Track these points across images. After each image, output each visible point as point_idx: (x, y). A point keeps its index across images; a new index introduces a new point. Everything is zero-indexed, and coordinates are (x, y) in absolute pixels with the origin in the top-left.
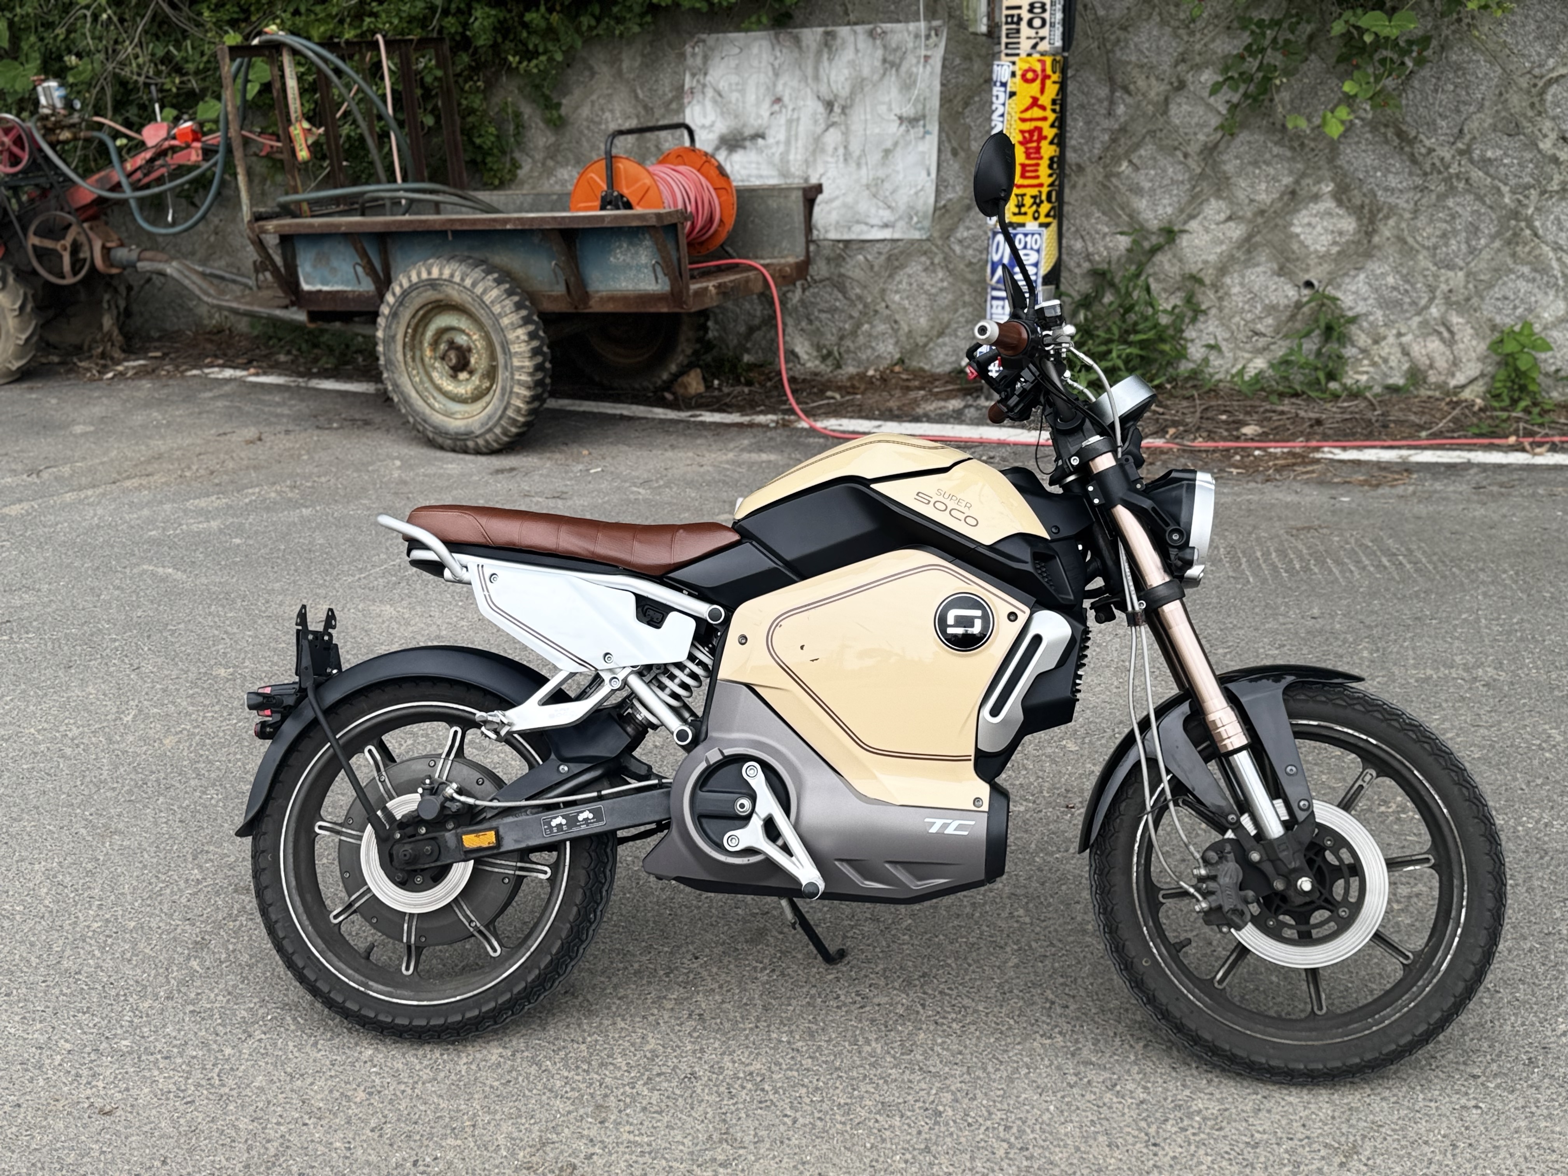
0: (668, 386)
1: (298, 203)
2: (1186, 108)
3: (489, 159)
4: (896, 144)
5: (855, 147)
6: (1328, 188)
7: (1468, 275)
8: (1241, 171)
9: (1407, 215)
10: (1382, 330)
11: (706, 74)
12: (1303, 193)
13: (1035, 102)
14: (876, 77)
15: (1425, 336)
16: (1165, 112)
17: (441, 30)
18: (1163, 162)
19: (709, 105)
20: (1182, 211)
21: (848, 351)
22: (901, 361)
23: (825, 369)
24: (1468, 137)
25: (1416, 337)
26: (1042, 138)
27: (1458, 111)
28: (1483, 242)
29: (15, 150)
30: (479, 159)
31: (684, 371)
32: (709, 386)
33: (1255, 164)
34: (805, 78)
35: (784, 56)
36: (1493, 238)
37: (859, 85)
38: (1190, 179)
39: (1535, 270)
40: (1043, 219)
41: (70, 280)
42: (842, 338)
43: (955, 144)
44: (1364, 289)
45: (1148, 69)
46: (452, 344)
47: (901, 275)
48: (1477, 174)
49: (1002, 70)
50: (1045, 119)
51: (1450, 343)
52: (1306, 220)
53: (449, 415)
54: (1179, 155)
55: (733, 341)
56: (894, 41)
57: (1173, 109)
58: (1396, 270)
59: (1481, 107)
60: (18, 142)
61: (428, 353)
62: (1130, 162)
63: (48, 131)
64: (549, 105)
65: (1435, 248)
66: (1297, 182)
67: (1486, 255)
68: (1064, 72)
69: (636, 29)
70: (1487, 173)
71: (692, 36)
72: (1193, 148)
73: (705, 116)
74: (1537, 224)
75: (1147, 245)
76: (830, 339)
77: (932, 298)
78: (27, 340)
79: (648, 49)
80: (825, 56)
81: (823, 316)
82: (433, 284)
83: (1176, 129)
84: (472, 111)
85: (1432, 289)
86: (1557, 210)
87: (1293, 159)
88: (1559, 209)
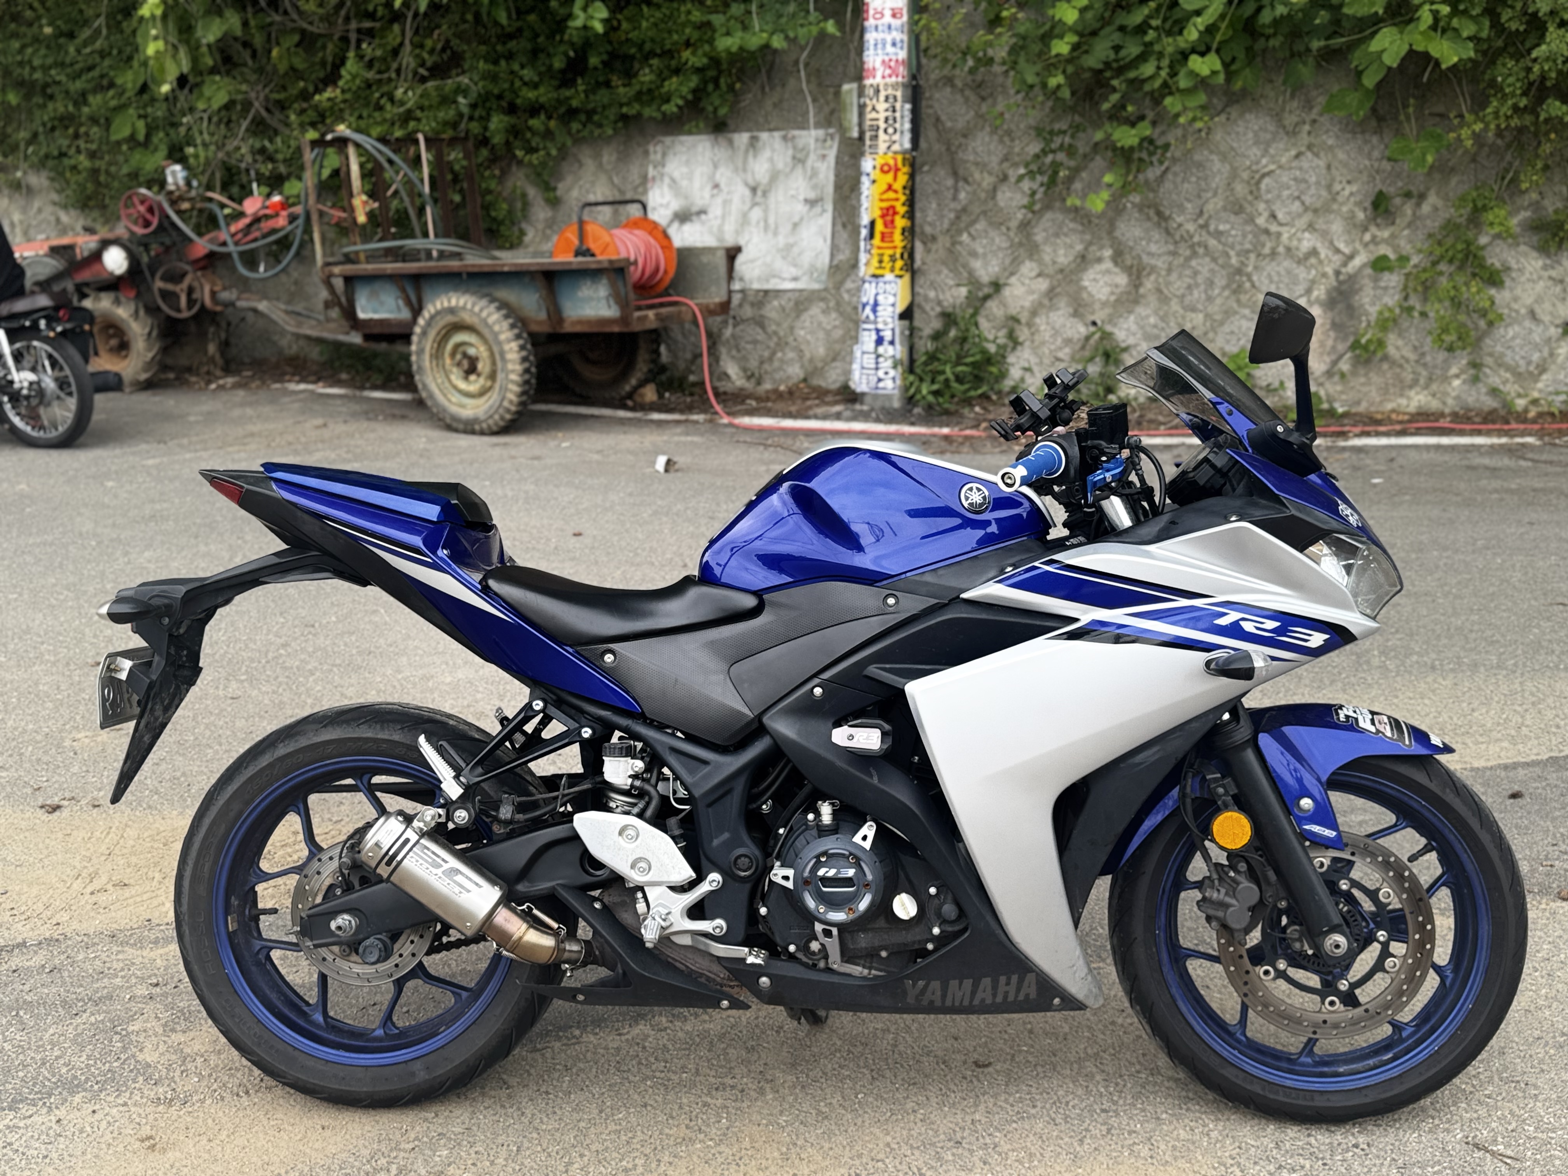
0: (630, 395)
1: (357, 253)
2: (1008, 194)
3: (502, 228)
4: (802, 219)
5: (771, 220)
6: (1108, 253)
7: (1207, 316)
8: (1046, 240)
11: (664, 166)
12: (1090, 257)
13: (890, 188)
14: (788, 170)
16: (994, 197)
17: (467, 132)
18: (993, 233)
19: (666, 189)
20: (1005, 269)
21: (766, 372)
22: (805, 380)
23: (749, 386)
24: (1206, 216)
26: (895, 213)
27: (1199, 197)
28: (1217, 291)
29: (148, 216)
30: (494, 227)
31: (642, 384)
32: (661, 396)
33: (1057, 235)
34: (736, 170)
35: (721, 152)
36: (1224, 288)
37: (775, 176)
38: (1011, 246)
40: (897, 272)
41: (185, 314)
42: (762, 363)
43: (844, 219)
44: (1134, 328)
45: (983, 166)
46: (465, 355)
47: (805, 316)
48: (1212, 242)
49: (867, 164)
50: (897, 200)
52: (1092, 277)
53: (463, 406)
54: (1004, 229)
55: (682, 365)
56: (800, 143)
57: (999, 195)
58: (1156, 313)
59: (1215, 194)
60: (151, 210)
61: (448, 361)
62: (970, 234)
63: (173, 203)
64: (548, 188)
65: (1183, 296)
66: (1086, 249)
67: (1219, 301)
68: (913, 165)
69: (610, 132)
71: (653, 137)
72: (1014, 224)
73: (662, 196)
74: (1255, 278)
75: (980, 294)
76: (753, 364)
77: (828, 333)
78: (153, 358)
79: (622, 148)
80: (751, 153)
81: (749, 347)
82: (452, 311)
83: (1001, 210)
84: (489, 192)
86: (1268, 268)
87: (1083, 232)
88: (1270, 267)
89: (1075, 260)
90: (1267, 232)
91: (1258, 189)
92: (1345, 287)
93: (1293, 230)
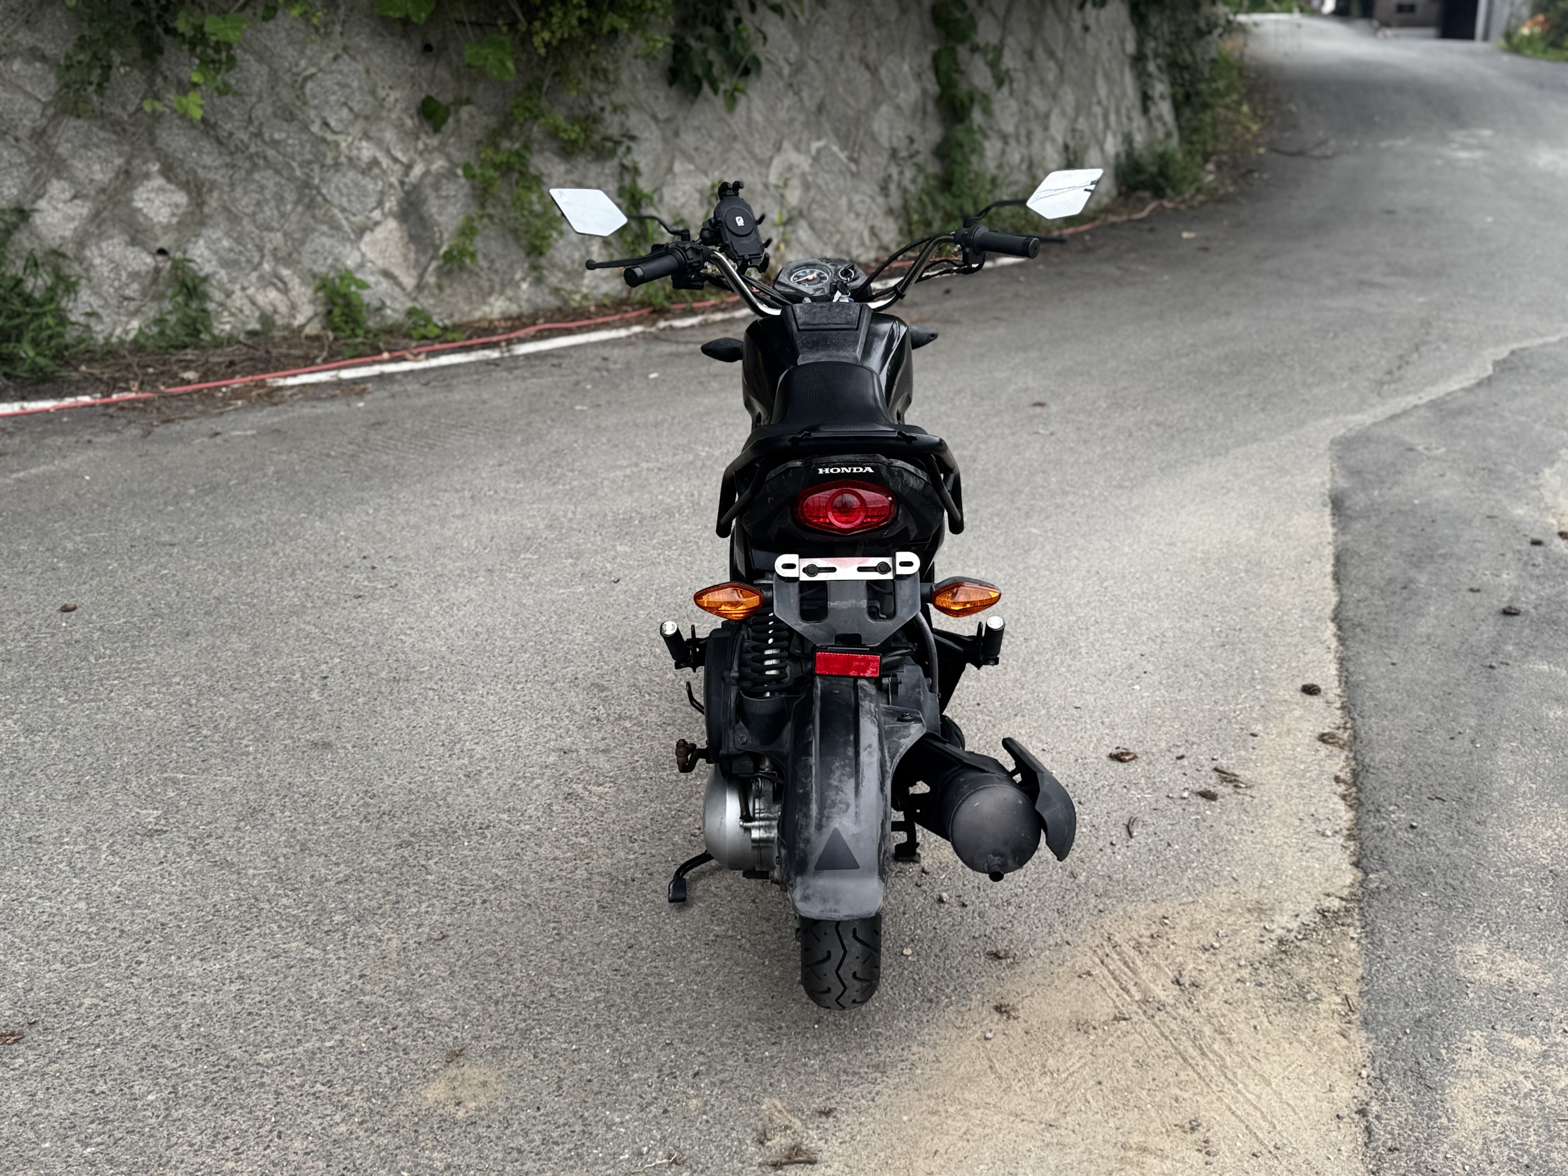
6: (155, 167)
7: (285, 235)
8: (74, 154)
9: (226, 189)
10: (229, 286)
12: (135, 172)
15: (265, 287)
20: (27, 191)
24: (256, 123)
25: (258, 289)
27: (244, 101)
28: (289, 207)
33: (86, 146)
36: (296, 203)
38: (29, 162)
39: (331, 228)
44: (206, 253)
48: (271, 153)
51: (285, 290)
52: (145, 196)
54: (10, 139)
58: (228, 234)
59: (260, 99)
65: (254, 214)
66: (128, 162)
67: (294, 218)
70: (278, 152)
72: (22, 133)
74: (324, 191)
85: (260, 249)
86: (335, 180)
87: (119, 143)
88: (337, 179)
89: (117, 177)
90: (324, 140)
91: (304, 94)
92: (413, 198)
93: (350, 139)
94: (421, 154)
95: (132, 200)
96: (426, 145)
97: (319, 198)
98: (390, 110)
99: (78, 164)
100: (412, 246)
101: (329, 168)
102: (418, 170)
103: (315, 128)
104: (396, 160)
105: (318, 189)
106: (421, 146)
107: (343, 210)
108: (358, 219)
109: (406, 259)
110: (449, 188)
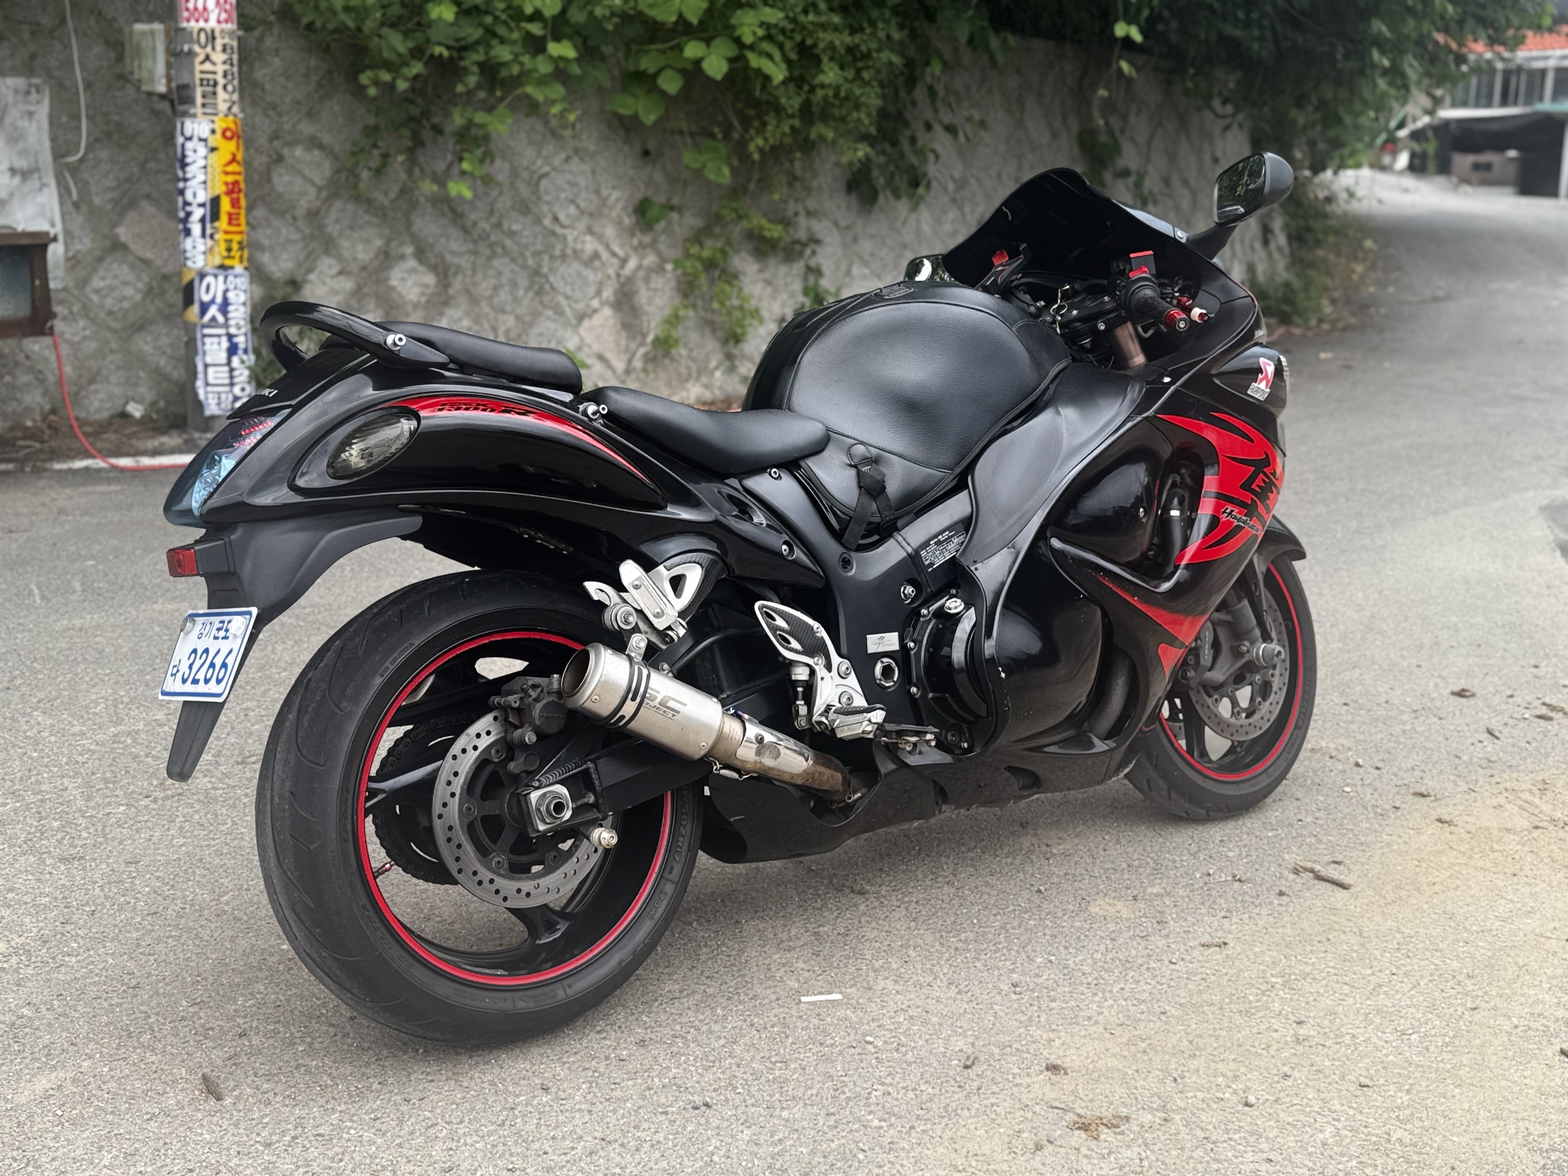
2: (286, 178)
4: (11, 195)
6: (409, 250)
7: (517, 317)
8: (341, 233)
9: (469, 273)
12: (392, 254)
13: (233, 160)
16: (269, 180)
18: (277, 222)
20: (301, 265)
22: (53, 411)
26: (240, 191)
33: (352, 228)
38: (302, 239)
39: (556, 313)
40: (246, 264)
43: (76, 199)
49: (196, 127)
50: (239, 173)
52: (399, 275)
57: (276, 179)
59: (502, 193)
65: (491, 297)
66: (387, 244)
70: (514, 241)
72: (300, 213)
74: (552, 280)
83: (281, 196)
87: (380, 226)
88: (563, 269)
89: (377, 256)
90: (553, 233)
91: (538, 190)
92: (626, 289)
93: (576, 233)
94: (635, 249)
95: (388, 279)
96: (640, 242)
97: (547, 287)
98: (611, 209)
99: (345, 243)
100: (624, 334)
101: (557, 258)
102: (632, 264)
103: (547, 222)
104: (614, 254)
105: (546, 277)
106: (635, 242)
107: (567, 297)
108: (580, 306)
109: (617, 344)
110: (658, 282)
